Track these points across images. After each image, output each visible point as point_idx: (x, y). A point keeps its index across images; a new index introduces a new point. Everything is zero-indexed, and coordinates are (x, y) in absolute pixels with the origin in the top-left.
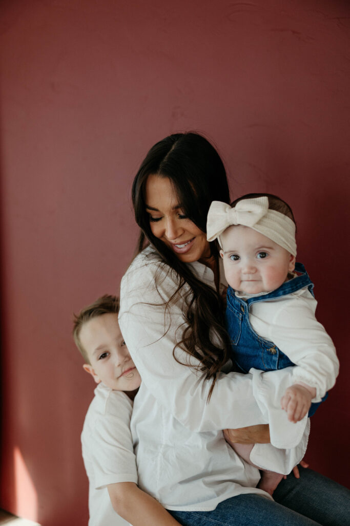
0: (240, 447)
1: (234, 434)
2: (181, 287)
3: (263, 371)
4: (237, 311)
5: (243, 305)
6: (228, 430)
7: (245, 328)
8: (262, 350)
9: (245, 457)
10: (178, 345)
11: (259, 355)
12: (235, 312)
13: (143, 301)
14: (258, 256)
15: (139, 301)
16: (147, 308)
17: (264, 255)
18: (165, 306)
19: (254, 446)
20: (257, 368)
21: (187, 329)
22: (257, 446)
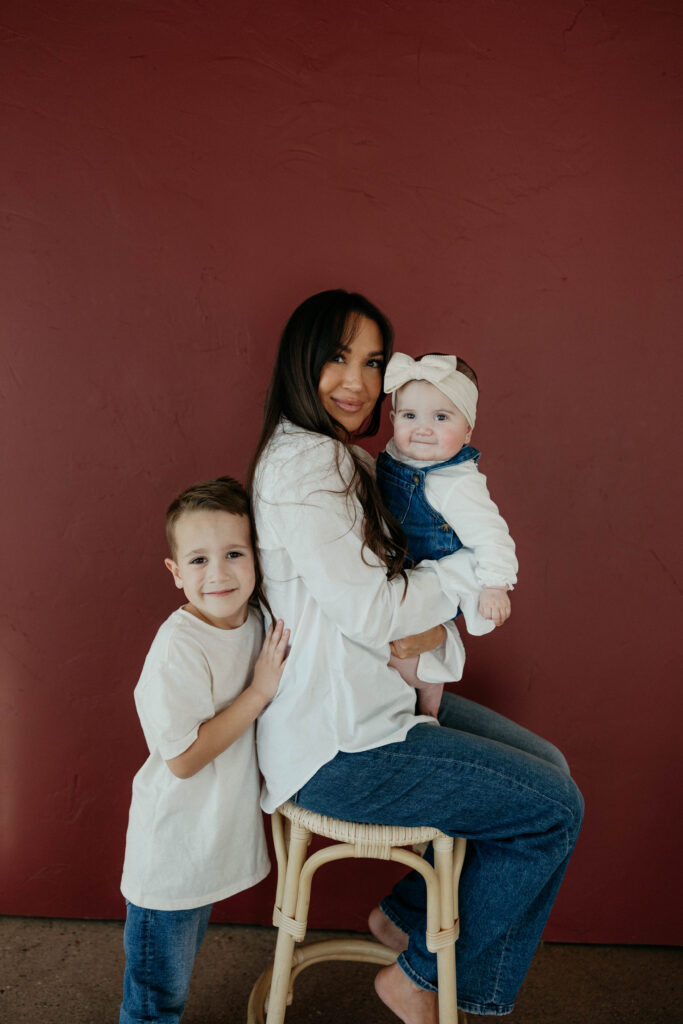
1: (404, 647)
4: (406, 482)
5: (418, 473)
7: (417, 502)
8: (433, 528)
9: (410, 676)
10: (364, 543)
11: (429, 535)
12: (402, 485)
13: (323, 488)
14: (437, 419)
15: (318, 488)
17: (442, 417)
19: (419, 657)
22: (422, 657)
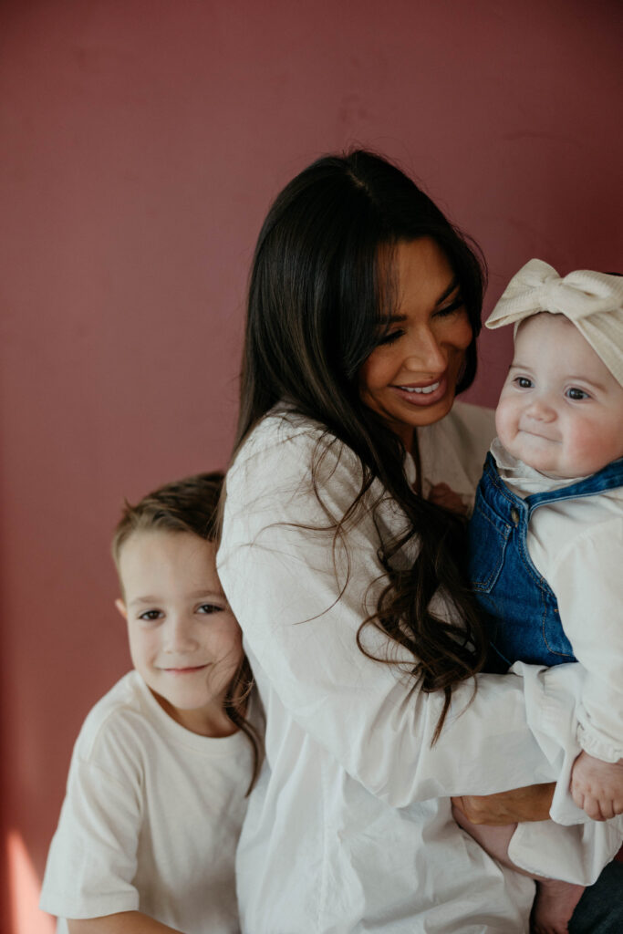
0: (489, 834)
1: (475, 806)
2: (366, 487)
3: (543, 667)
4: (499, 518)
5: (517, 506)
6: (461, 798)
7: (514, 558)
8: (544, 609)
9: (500, 854)
10: (369, 620)
11: (535, 621)
12: (495, 521)
13: (286, 519)
15: (276, 520)
16: (294, 535)
18: (334, 532)
19: (516, 827)
20: (530, 661)
21: (387, 589)
22: (521, 828)
